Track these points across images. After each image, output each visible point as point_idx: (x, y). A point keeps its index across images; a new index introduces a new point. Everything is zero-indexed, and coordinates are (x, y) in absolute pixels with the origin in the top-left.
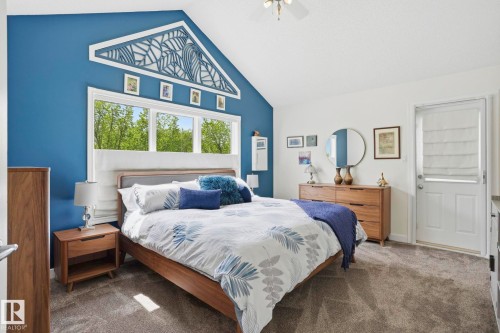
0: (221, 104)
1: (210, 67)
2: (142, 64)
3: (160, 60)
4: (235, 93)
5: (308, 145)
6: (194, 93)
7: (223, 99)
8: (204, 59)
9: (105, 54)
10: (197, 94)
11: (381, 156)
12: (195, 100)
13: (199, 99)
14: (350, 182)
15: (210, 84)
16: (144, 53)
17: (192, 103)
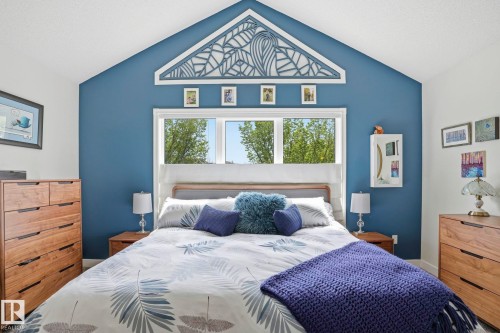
0: (308, 96)
1: (290, 53)
2: (203, 73)
3: (222, 64)
4: (337, 76)
5: (476, 139)
6: (265, 90)
7: (313, 90)
8: (281, 43)
9: (168, 76)
10: (270, 91)
12: (268, 98)
13: (273, 96)
15: (292, 73)
16: (204, 62)
17: (262, 103)
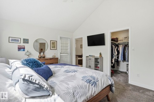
5: (24, 43)
11: (53, 49)
14: (44, 57)
